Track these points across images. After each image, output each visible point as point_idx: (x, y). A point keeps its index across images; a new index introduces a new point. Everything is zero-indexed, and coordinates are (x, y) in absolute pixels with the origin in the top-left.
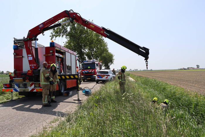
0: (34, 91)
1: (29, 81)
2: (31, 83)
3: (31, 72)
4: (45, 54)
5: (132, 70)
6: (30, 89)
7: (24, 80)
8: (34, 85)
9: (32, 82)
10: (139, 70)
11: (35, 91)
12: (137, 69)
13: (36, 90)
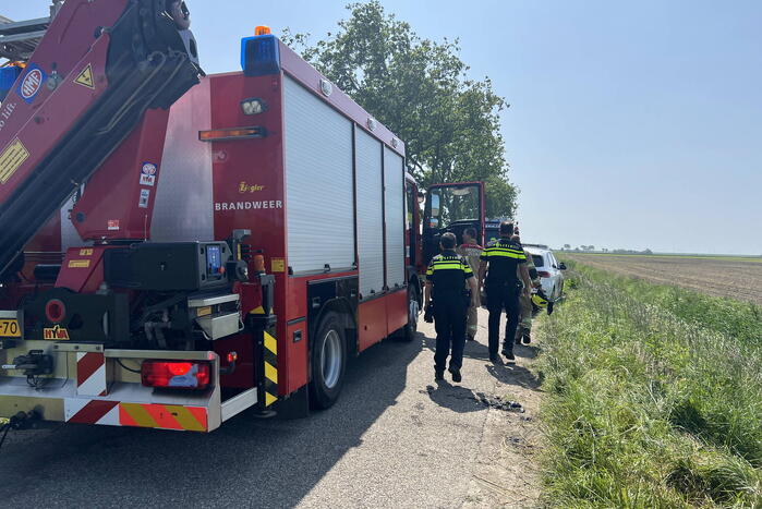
0: (102, 421)
1: (71, 340)
2: (80, 356)
3: (85, 264)
4: (207, 126)
5: (572, 248)
6: (71, 400)
7: (32, 329)
8: (102, 370)
9: (92, 348)
10: (598, 249)
11: (111, 418)
12: (592, 247)
13: (116, 409)
